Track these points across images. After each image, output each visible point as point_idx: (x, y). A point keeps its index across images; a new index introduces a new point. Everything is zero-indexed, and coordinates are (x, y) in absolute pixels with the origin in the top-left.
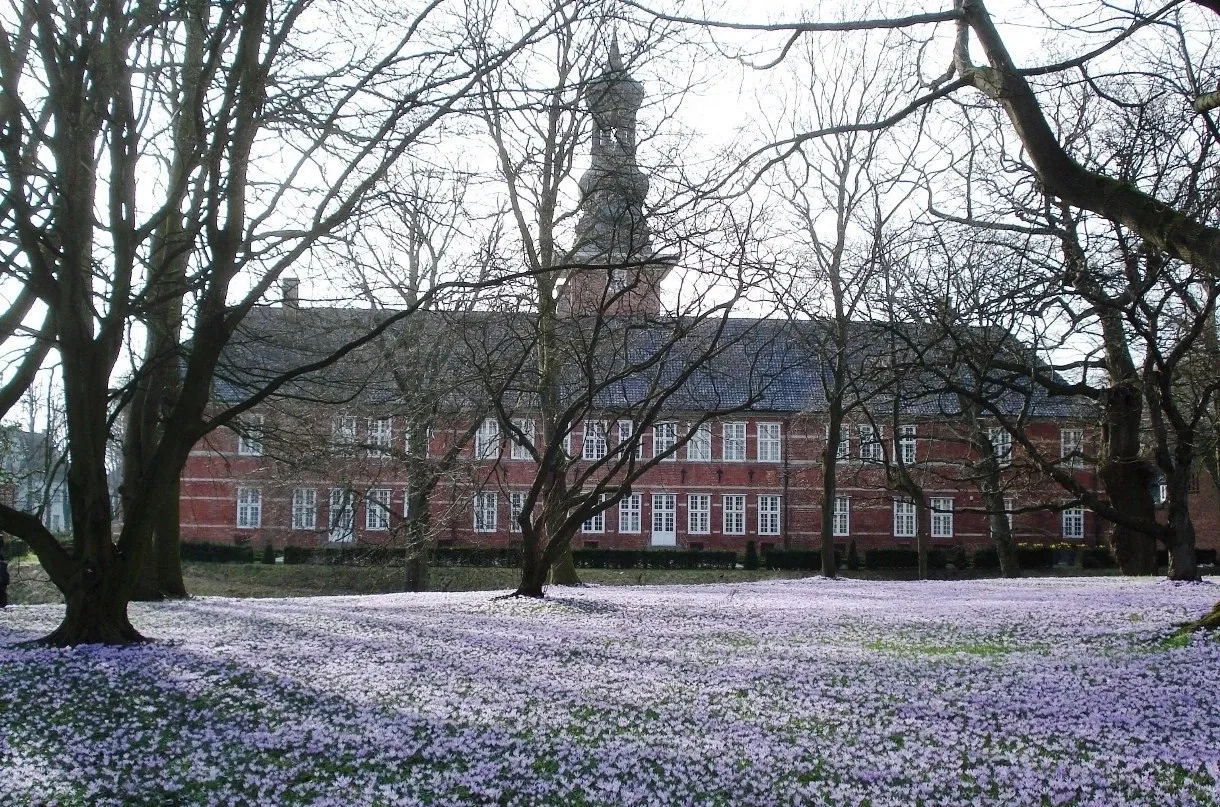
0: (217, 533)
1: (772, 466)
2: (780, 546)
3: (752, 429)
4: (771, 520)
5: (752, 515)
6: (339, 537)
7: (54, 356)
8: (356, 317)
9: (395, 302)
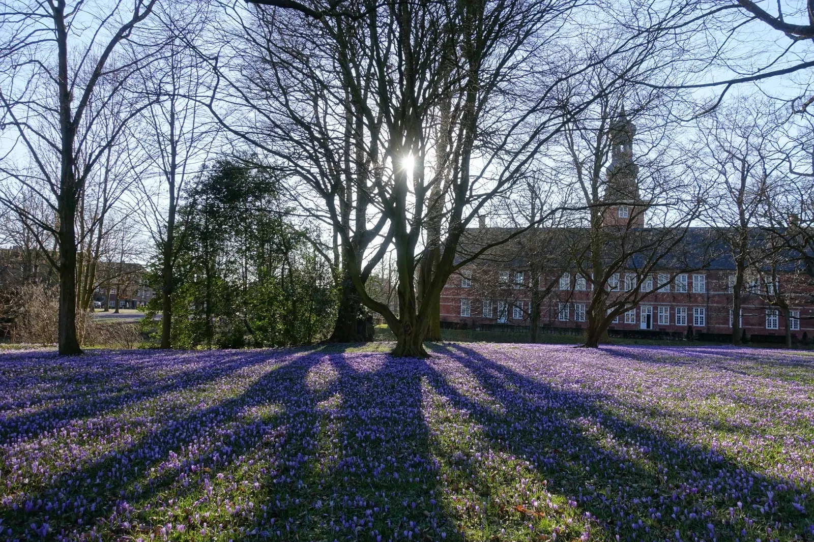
0: (453, 317)
1: (701, 295)
2: (705, 331)
3: (690, 278)
4: (700, 320)
5: (690, 317)
6: (503, 320)
7: (391, 246)
8: (508, 230)
9: (524, 223)
